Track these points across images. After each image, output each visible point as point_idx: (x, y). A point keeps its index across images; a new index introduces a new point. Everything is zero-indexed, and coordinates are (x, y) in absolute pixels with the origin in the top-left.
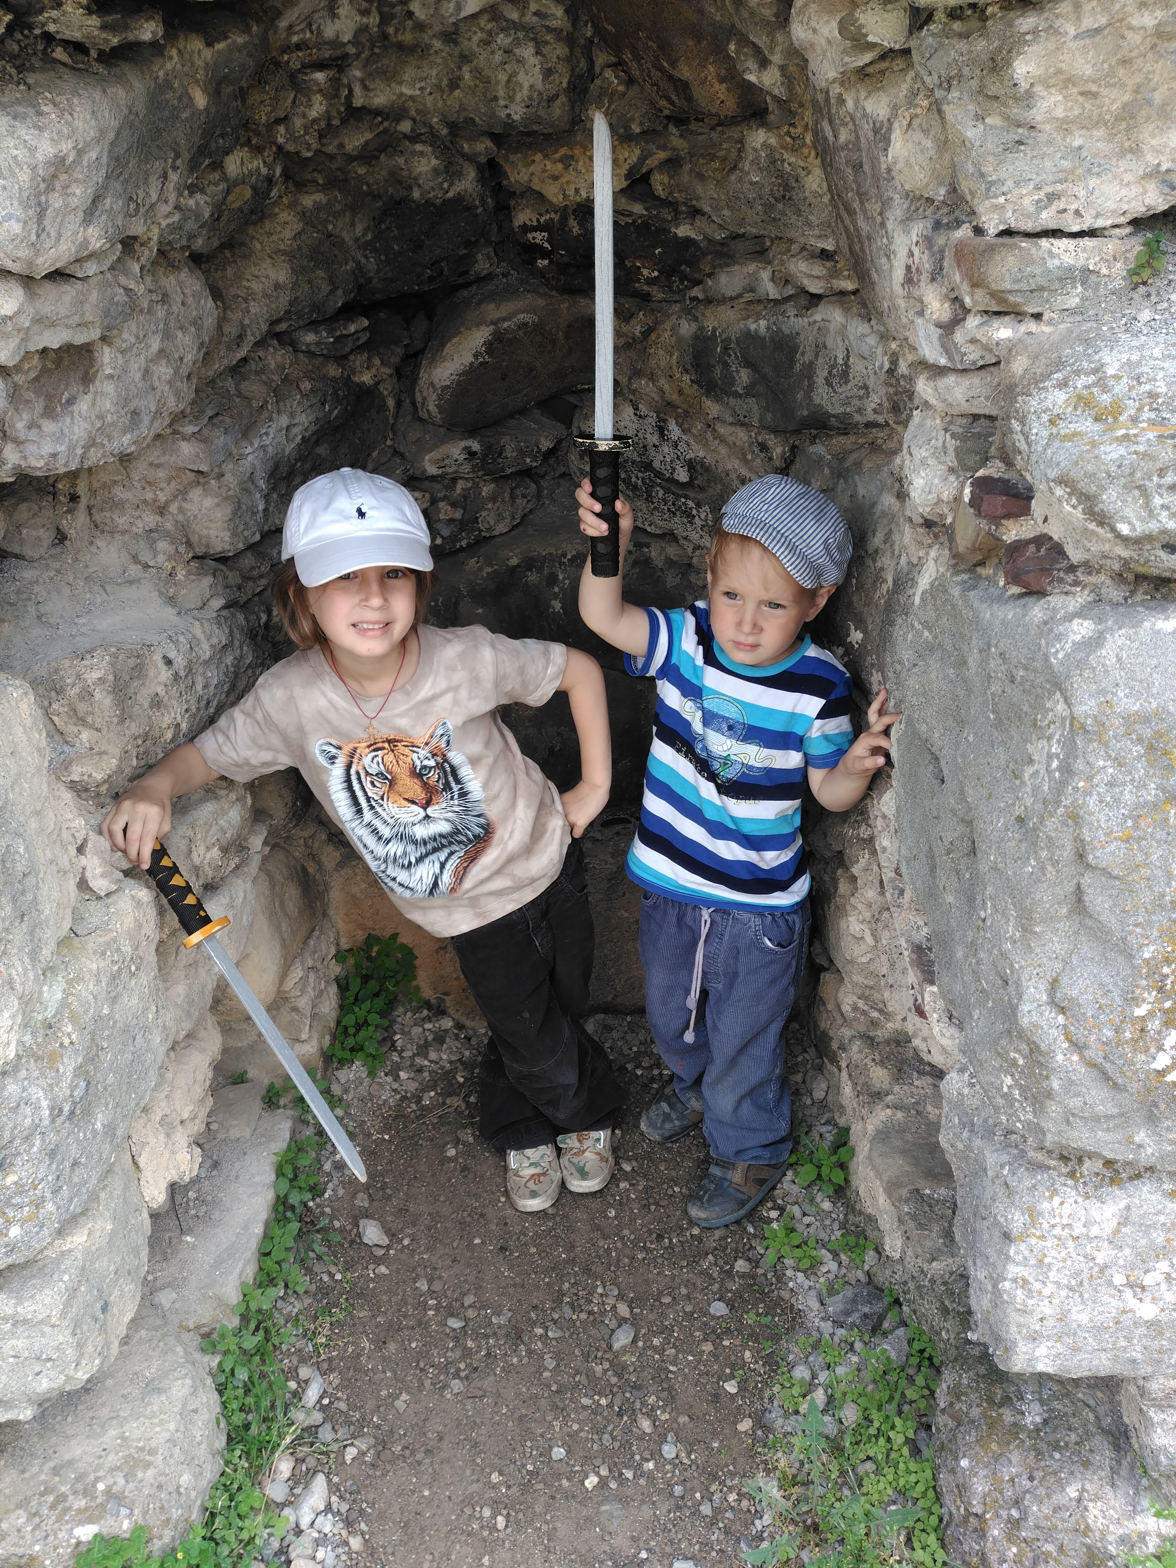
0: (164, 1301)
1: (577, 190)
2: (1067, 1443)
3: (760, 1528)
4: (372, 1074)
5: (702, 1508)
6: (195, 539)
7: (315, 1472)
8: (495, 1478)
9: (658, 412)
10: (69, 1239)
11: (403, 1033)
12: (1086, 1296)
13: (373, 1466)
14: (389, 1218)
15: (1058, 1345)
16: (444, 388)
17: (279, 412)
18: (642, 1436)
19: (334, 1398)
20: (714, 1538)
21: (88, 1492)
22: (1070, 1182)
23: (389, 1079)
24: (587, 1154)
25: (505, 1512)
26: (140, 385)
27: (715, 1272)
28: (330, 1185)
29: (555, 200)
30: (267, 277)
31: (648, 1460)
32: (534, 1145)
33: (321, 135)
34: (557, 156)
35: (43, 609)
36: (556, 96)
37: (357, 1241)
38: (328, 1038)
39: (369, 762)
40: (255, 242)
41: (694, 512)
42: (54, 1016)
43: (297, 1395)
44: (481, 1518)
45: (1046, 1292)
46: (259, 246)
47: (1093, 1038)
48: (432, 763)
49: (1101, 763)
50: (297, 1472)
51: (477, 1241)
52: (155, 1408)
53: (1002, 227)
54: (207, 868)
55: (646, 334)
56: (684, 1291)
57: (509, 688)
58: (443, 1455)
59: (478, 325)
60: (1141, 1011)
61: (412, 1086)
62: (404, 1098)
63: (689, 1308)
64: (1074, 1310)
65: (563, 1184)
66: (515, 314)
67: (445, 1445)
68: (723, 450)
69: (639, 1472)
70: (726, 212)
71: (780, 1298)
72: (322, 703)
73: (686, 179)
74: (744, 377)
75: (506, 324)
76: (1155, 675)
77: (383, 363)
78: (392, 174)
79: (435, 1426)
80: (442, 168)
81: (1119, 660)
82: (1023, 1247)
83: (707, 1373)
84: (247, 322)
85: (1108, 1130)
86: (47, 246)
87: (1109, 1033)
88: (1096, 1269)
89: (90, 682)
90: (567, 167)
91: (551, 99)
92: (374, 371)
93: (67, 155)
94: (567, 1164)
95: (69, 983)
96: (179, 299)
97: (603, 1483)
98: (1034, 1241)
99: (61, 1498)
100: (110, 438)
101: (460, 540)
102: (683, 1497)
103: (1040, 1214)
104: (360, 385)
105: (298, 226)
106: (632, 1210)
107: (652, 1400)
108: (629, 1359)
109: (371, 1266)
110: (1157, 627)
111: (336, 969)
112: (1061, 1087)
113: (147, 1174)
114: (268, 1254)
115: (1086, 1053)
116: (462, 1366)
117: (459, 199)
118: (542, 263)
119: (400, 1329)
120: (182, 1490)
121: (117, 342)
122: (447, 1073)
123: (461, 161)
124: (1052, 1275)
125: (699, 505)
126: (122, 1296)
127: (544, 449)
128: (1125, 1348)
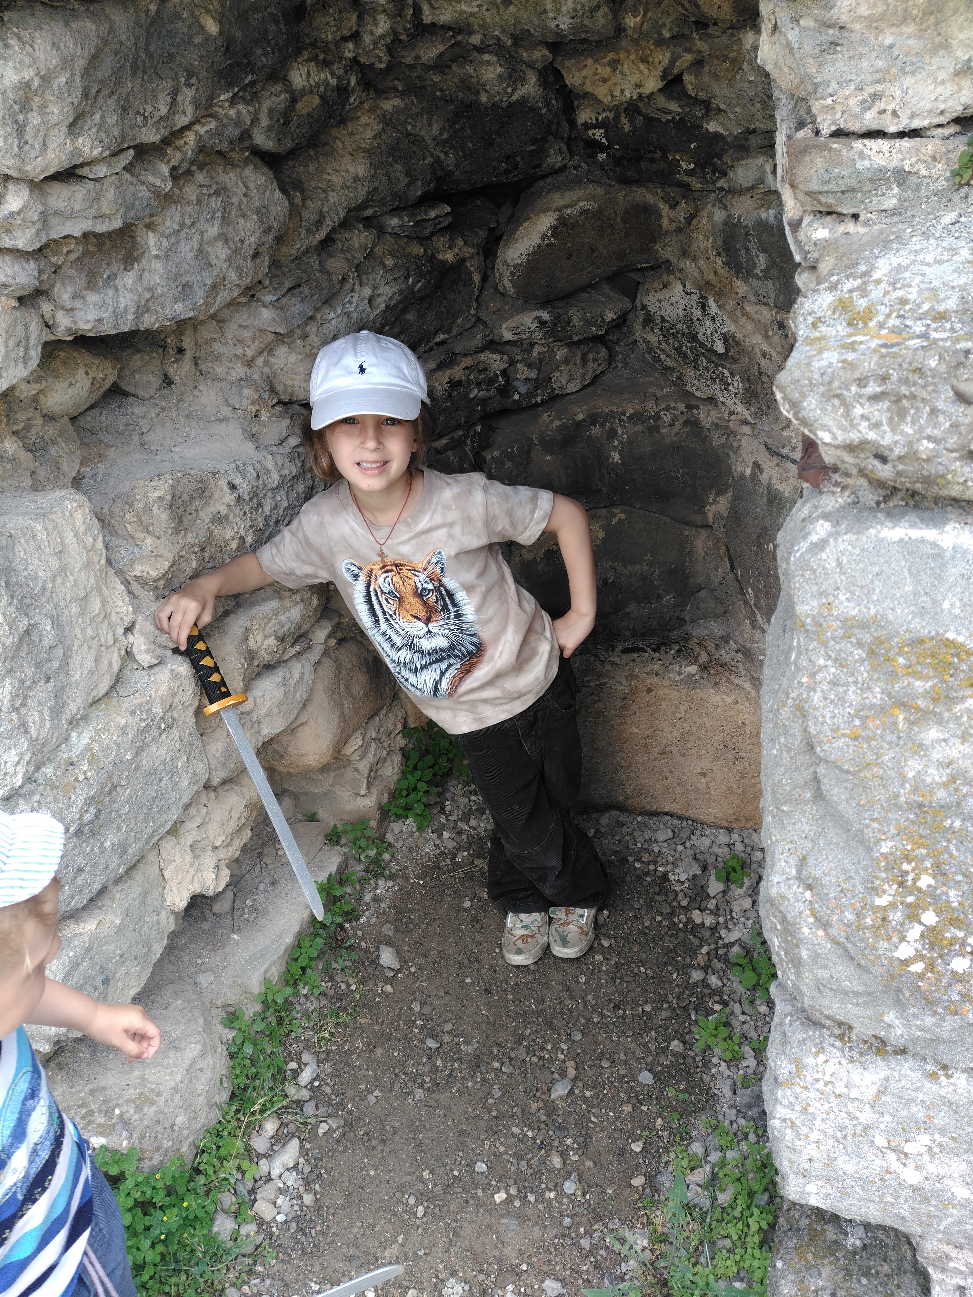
0: (203, 982)
1: (622, 91)
2: (877, 1273)
3: (624, 1270)
4: (420, 829)
5: (582, 1241)
6: (280, 388)
7: (293, 1136)
8: (426, 1175)
9: (700, 290)
10: (82, 925)
11: (453, 800)
12: (850, 1149)
13: (339, 1141)
14: (405, 948)
15: (828, 1186)
16: (515, 266)
17: (361, 284)
18: (552, 1170)
19: (323, 1082)
20: (584, 1268)
21: (108, 1113)
22: (838, 1044)
23: (434, 836)
24: (571, 926)
25: (426, 1204)
26: (192, 263)
27: (653, 1046)
28: (367, 914)
29: (605, 100)
30: (347, 171)
31: (550, 1190)
32: (529, 911)
33: (390, 49)
34: (606, 60)
35: (146, 438)
36: (598, 7)
37: (375, 962)
38: (386, 796)
39: (382, 582)
40: (338, 142)
41: (729, 381)
42: (78, 757)
43: (296, 1074)
44: (407, 1204)
45: (814, 1136)
46: (341, 145)
47: (835, 918)
48: (430, 586)
49: (822, 662)
50: (280, 1133)
51: (468, 980)
52: (171, 1062)
53: (833, 128)
54: (263, 653)
55: (690, 219)
56: (622, 1057)
57: (499, 529)
58: (393, 1146)
59: (545, 211)
60: (882, 901)
61: (451, 845)
62: (442, 853)
63: (622, 1072)
64: (840, 1159)
65: (548, 946)
66: (577, 202)
67: (397, 1139)
68: (749, 326)
69: (541, 1198)
70: (738, 109)
71: (701, 1080)
72: (346, 530)
73: (706, 78)
74: (762, 261)
75: (569, 211)
76: (877, 583)
77: (466, 242)
78: (463, 81)
79: (394, 1122)
80: (506, 75)
81: (839, 564)
82: (788, 1092)
83: (621, 1130)
84: (325, 209)
85: (858, 1005)
86: (33, 156)
87: (850, 916)
88: (860, 1128)
89: (151, 499)
90: (614, 70)
91: (594, 10)
92: (456, 250)
93: (32, 80)
94: (554, 932)
95: (97, 732)
96: (240, 192)
97: (509, 1200)
98: (798, 1090)
99: (91, 1113)
100: (162, 306)
101: (536, 397)
102: (569, 1228)
103: (805, 1067)
104: (444, 262)
105: (378, 127)
106: (600, 979)
107: (569, 1141)
108: (561, 1104)
109: (381, 984)
110: (882, 535)
111: (401, 742)
112: (809, 957)
113: (172, 885)
114: (296, 959)
115: (830, 930)
116: (428, 1079)
117: (523, 102)
118: (602, 156)
119: (389, 1039)
120: (176, 1128)
121: (161, 229)
122: (481, 839)
123: (524, 68)
124: (817, 1123)
125: (732, 374)
126: (127, 974)
127: (608, 320)
128: (892, 1204)
